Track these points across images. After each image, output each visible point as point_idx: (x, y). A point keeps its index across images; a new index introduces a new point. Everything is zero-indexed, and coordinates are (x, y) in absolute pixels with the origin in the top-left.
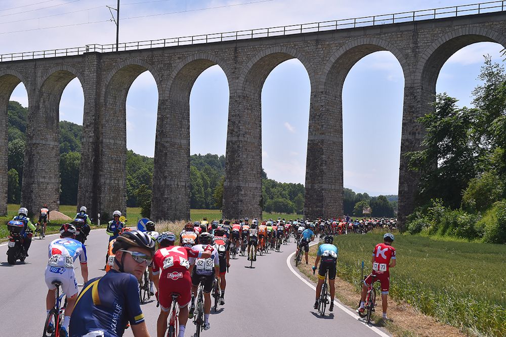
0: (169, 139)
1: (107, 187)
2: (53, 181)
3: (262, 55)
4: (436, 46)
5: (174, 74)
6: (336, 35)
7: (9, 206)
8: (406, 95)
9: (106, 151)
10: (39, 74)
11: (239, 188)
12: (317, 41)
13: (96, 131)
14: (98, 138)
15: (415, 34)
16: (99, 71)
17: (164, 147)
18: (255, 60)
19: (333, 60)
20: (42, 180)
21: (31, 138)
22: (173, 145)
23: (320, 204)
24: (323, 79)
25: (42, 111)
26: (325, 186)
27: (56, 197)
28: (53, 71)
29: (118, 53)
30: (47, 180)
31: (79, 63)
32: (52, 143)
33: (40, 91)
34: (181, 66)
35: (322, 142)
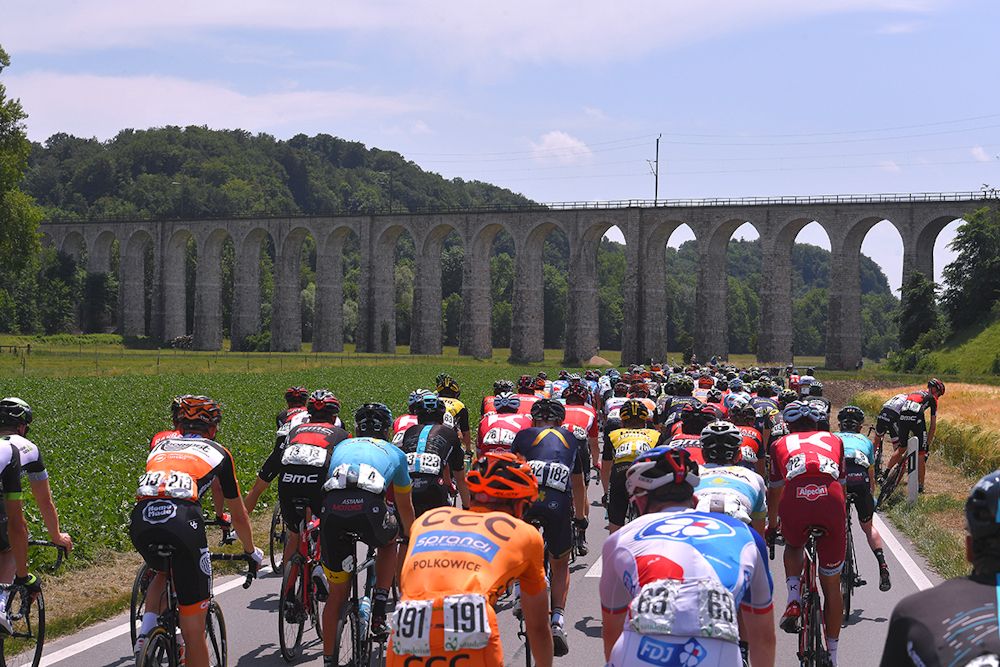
0: (708, 291)
1: (650, 334)
2: (593, 327)
3: (791, 219)
4: (926, 223)
5: (713, 230)
6: (852, 207)
7: (547, 351)
8: (904, 261)
9: (648, 300)
10: (580, 224)
11: (772, 336)
12: (836, 211)
13: (639, 281)
14: (641, 288)
15: (912, 212)
16: (642, 223)
17: (705, 298)
18: (786, 223)
19: (849, 228)
20: (584, 326)
21: (574, 286)
22: (712, 296)
23: (838, 350)
24: (841, 244)
25: (583, 258)
26: (842, 335)
27: (596, 342)
28: (595, 221)
29: (656, 208)
30: (588, 326)
31: (621, 215)
32: (592, 290)
33: (582, 240)
34: (719, 224)
35: (841, 297)
